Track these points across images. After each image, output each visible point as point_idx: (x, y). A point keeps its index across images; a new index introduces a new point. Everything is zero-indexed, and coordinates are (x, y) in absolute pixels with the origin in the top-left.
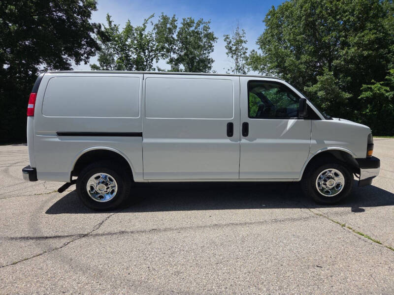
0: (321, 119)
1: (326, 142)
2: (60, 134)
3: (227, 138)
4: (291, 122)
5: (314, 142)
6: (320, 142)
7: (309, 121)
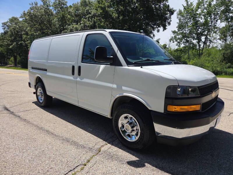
0: (122, 66)
1: (124, 88)
2: (32, 68)
3: (71, 76)
4: (102, 67)
5: (115, 86)
6: (119, 87)
7: (113, 67)
